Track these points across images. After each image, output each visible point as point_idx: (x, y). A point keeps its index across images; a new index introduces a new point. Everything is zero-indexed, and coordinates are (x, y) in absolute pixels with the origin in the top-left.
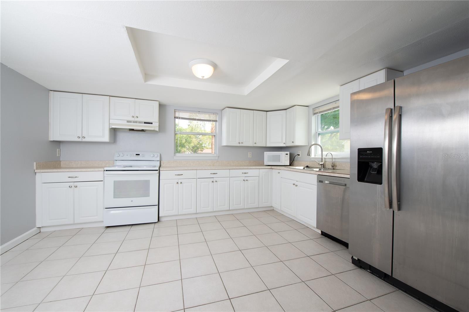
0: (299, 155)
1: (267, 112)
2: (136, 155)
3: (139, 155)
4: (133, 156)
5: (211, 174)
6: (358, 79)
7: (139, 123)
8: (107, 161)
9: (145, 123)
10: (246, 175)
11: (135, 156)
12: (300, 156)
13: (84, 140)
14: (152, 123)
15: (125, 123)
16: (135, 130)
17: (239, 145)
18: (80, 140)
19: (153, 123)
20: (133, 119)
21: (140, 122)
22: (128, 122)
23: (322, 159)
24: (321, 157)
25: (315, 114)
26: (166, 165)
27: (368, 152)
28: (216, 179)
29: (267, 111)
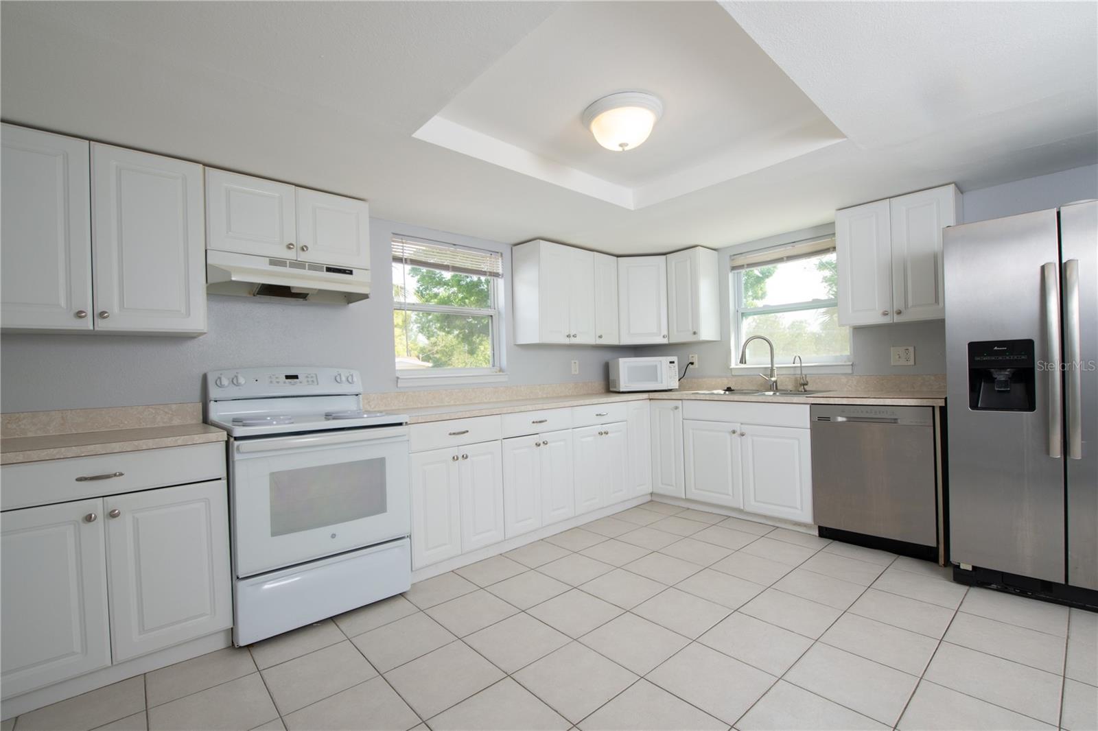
0: (692, 363)
1: (619, 258)
2: (288, 377)
3: (296, 377)
4: (278, 382)
5: (533, 422)
6: (887, 198)
7: (309, 269)
8: (174, 407)
9: (329, 270)
10: (603, 419)
11: (285, 382)
12: (696, 365)
13: (102, 325)
14: (351, 272)
15: (264, 265)
16: (293, 291)
17: (567, 341)
18: (87, 324)
19: (354, 272)
20: (291, 255)
21: (314, 267)
22: (275, 262)
23: (772, 369)
24: (770, 366)
25: (733, 268)
26: (375, 407)
27: (996, 348)
28: (544, 437)
29: (618, 256)
